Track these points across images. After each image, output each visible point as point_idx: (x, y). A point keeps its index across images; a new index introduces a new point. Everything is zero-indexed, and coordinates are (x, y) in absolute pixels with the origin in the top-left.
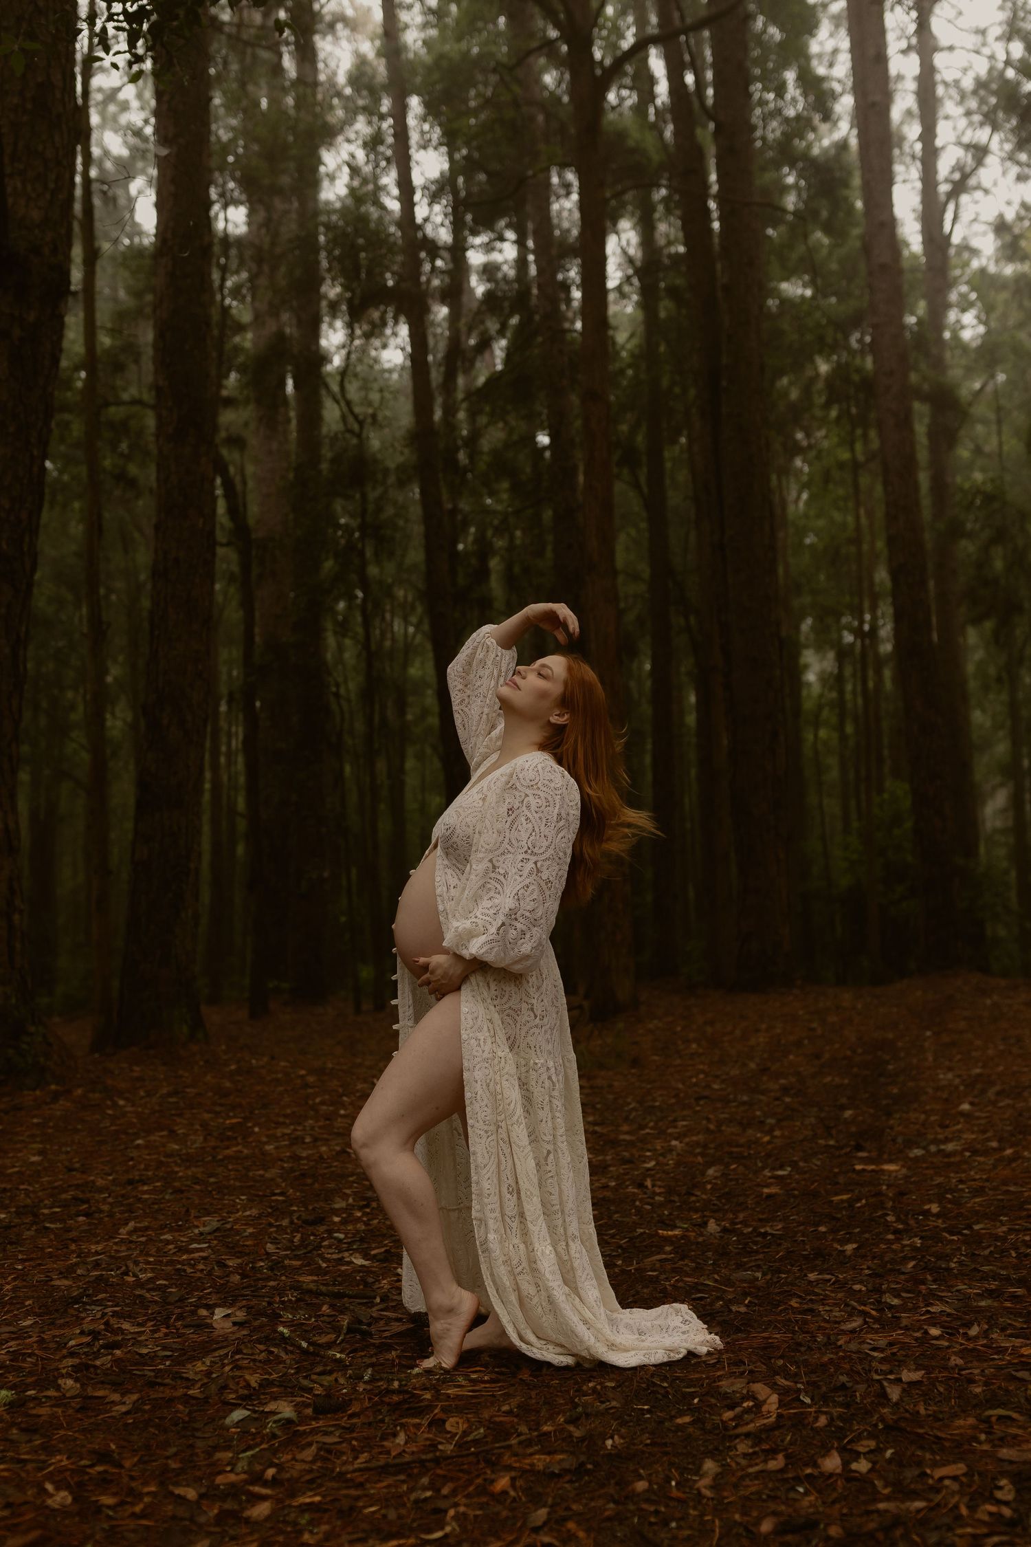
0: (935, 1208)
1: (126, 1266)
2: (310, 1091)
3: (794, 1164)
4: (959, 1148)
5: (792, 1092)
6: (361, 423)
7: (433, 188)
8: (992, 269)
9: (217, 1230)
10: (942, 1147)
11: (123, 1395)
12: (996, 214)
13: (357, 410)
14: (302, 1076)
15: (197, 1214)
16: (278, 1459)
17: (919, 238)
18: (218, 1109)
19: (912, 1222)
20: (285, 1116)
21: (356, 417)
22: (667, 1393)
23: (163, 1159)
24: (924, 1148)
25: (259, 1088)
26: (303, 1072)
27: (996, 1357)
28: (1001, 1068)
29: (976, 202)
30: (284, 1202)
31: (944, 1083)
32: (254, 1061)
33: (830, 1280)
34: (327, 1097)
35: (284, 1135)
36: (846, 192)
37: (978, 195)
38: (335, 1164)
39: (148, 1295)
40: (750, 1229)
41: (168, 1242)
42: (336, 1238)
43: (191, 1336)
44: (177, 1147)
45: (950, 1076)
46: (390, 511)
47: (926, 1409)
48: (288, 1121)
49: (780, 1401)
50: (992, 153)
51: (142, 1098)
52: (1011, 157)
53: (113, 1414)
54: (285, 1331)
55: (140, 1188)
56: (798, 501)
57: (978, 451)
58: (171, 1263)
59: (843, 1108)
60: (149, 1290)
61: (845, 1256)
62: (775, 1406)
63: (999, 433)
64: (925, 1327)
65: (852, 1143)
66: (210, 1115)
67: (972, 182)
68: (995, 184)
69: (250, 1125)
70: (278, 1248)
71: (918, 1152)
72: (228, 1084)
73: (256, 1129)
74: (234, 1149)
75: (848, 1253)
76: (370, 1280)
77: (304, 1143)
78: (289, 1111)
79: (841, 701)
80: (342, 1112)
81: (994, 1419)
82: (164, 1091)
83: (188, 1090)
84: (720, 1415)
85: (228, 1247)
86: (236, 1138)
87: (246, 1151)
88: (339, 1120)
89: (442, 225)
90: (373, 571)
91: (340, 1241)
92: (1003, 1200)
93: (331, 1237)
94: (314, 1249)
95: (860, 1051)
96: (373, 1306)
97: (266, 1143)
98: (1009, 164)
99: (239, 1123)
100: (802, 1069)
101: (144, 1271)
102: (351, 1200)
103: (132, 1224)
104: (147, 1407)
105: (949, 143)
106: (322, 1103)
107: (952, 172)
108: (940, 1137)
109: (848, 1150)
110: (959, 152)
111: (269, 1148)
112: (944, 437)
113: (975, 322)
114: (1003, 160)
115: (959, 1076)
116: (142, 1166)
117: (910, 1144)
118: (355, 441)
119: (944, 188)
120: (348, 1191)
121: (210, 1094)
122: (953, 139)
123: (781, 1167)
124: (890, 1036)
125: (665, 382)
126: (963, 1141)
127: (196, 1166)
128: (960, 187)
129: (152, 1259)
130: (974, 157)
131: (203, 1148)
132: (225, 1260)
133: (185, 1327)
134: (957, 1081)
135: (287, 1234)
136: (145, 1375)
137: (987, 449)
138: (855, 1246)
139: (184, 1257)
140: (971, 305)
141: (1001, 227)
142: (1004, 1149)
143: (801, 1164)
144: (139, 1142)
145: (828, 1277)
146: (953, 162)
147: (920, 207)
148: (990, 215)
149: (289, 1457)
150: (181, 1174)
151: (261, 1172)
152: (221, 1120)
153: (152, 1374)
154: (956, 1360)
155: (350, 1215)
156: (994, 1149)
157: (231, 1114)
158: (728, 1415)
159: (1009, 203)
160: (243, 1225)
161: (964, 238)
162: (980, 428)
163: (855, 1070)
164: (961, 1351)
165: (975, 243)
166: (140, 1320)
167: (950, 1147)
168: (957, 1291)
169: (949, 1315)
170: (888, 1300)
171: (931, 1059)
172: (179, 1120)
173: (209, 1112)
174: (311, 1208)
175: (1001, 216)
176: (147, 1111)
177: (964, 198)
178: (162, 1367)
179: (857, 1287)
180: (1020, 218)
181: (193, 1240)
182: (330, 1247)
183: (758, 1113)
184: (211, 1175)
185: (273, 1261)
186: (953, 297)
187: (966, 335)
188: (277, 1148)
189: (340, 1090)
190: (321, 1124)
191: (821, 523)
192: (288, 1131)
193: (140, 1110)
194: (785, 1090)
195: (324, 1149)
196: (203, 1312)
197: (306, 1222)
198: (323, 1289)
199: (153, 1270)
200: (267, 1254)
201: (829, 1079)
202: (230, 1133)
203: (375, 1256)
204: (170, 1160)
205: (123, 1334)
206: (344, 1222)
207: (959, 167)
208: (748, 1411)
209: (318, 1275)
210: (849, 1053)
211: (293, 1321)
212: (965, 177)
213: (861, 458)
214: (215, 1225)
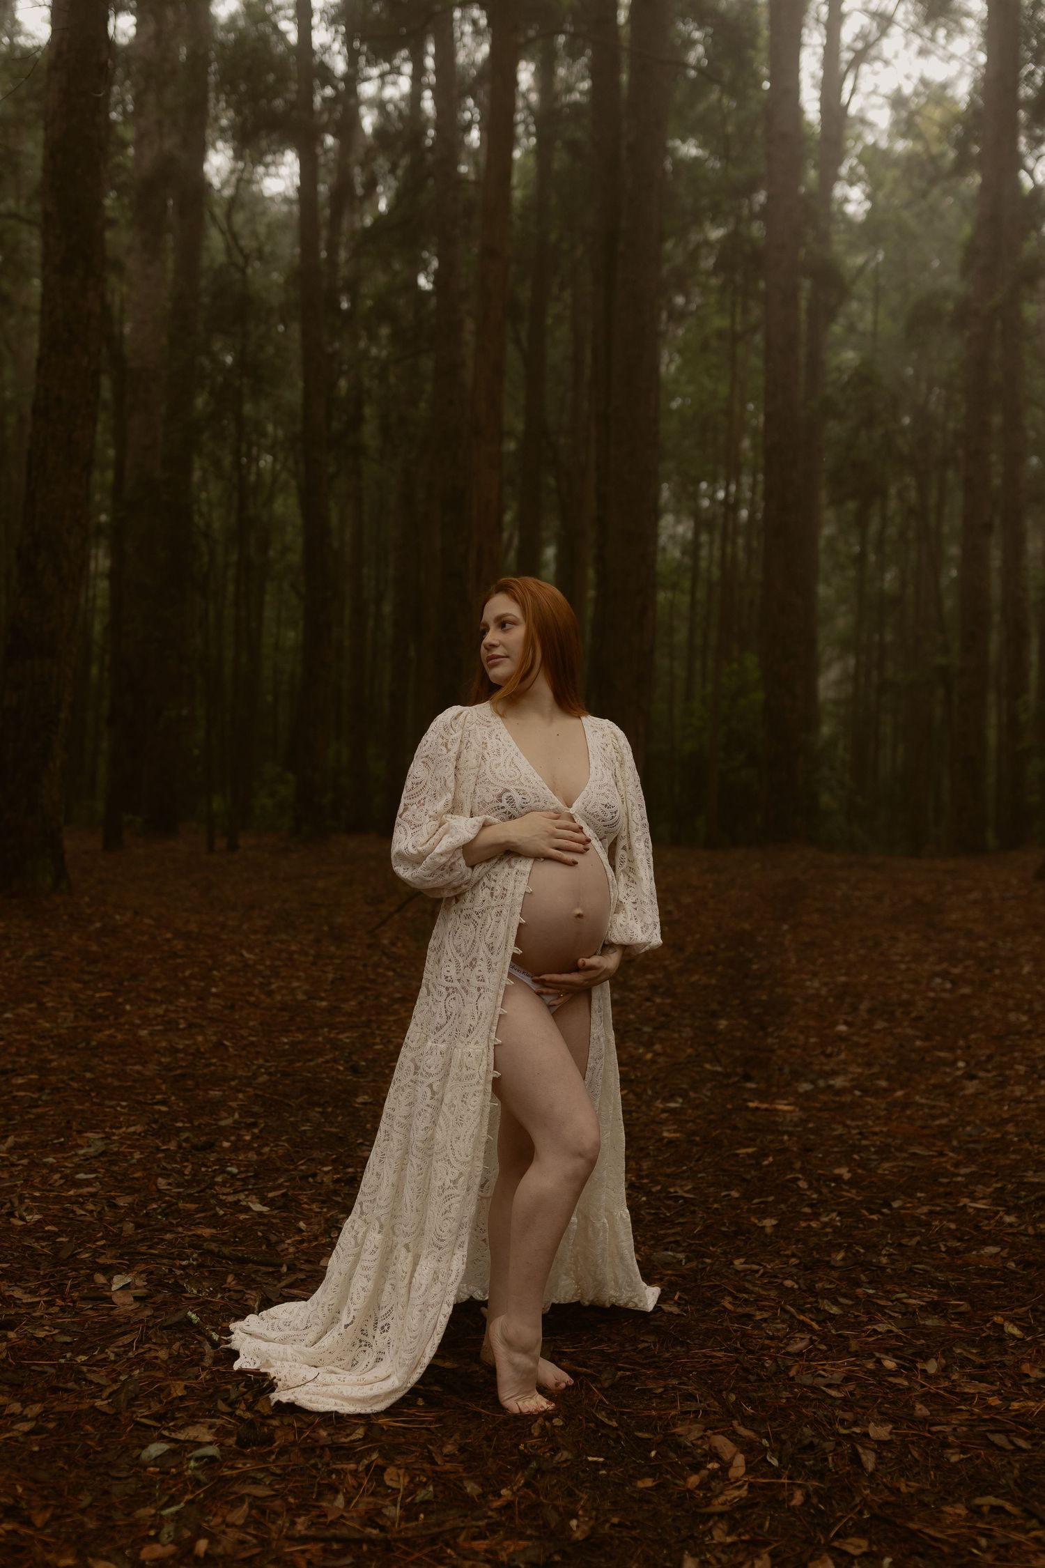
0: (844, 1172)
1: (11, 1202)
2: (179, 961)
3: (684, 1095)
4: (847, 1084)
5: (661, 990)
6: (246, 258)
7: (333, 12)
8: (884, 144)
9: (103, 1154)
10: (831, 1082)
11: (25, 1404)
12: (895, 86)
13: (243, 243)
14: (168, 940)
15: (80, 1128)
16: (207, 1522)
17: (817, 106)
18: (86, 977)
19: (825, 1190)
20: (157, 991)
21: (241, 250)
22: (619, 1437)
23: (35, 1042)
24: (813, 1082)
25: (126, 954)
26: (169, 936)
27: (963, 1407)
28: (865, 977)
29: (876, 73)
30: (166, 1113)
31: (811, 992)
32: (118, 917)
33: (757, 1271)
34: (196, 970)
35: (157, 1016)
36: (751, 53)
37: (878, 65)
38: (214, 1060)
39: (36, 1245)
40: (659, 1188)
41: (53, 1169)
42: (229, 1173)
43: (89, 1312)
44: (47, 1025)
45: (816, 984)
46: (270, 350)
47: (907, 1485)
48: (159, 998)
49: (747, 1462)
50: (898, 24)
51: (8, 960)
52: (914, 30)
53: (15, 1433)
54: (194, 1316)
55: (14, 1081)
56: (669, 365)
57: (851, 328)
58: (58, 1200)
59: (714, 1015)
60: (38, 1239)
61: (766, 1235)
62: (742, 1471)
63: (876, 313)
64: (877, 1355)
65: (739, 1070)
66: (79, 985)
67: (873, 52)
68: (896, 56)
69: (120, 1000)
70: (169, 1184)
71: (805, 1087)
72: (94, 948)
73: (128, 1007)
74: (107, 1032)
75: (769, 1230)
76: (273, 1238)
77: (179, 1030)
78: (159, 985)
79: (695, 569)
80: (214, 990)
81: (985, 1509)
82: (30, 953)
83: (55, 953)
84: (685, 1479)
85: (116, 1179)
86: (107, 1017)
87: (119, 1036)
88: (212, 1000)
89: (339, 53)
90: (248, 408)
91: (233, 1176)
92: (913, 1168)
93: (224, 1172)
94: (207, 1187)
95: (723, 946)
96: (279, 1280)
97: (139, 1027)
98: (912, 36)
99: (109, 997)
100: (667, 963)
101: (29, 1210)
102: (237, 1116)
103: (11, 1140)
104: (51, 1425)
105: (855, 10)
106: (192, 976)
107: (855, 40)
108: (827, 1068)
109: (736, 1079)
110: (864, 20)
111: (143, 1033)
112: (824, 313)
113: (862, 197)
114: (907, 31)
115: (825, 984)
116: (13, 1050)
117: (797, 1076)
118: (237, 276)
119: (847, 56)
120: (234, 1104)
121: (77, 959)
122: (859, 5)
123: (671, 1098)
124: (747, 926)
125: (553, 237)
126: (850, 1076)
127: (71, 1055)
128: (861, 56)
129: (37, 1194)
130: (879, 25)
131: (75, 1028)
132: (114, 1198)
133: (83, 1299)
134: (824, 991)
135: (176, 1162)
136: (46, 1373)
137: (861, 326)
138: (774, 1222)
139: (71, 1193)
140: (860, 179)
141: (897, 101)
142: (894, 1090)
143: (692, 1094)
144: (8, 1015)
145: (755, 1267)
146: (857, 30)
147: (820, 74)
148: (887, 87)
149: (219, 1520)
150: (54, 1064)
151: (138, 1068)
152: (90, 993)
153: (53, 1371)
154: (921, 1410)
155: (240, 1137)
156: (885, 1090)
157: (100, 985)
158: (694, 1480)
159: (908, 77)
160: (130, 1146)
161: (861, 110)
162: (854, 305)
163: (720, 968)
164: (923, 1395)
165: (871, 116)
166: (32, 1285)
167: (839, 1082)
168: (898, 1299)
169: (898, 1337)
170: (827, 1308)
171: (794, 960)
172: (47, 989)
173: (78, 981)
174: (196, 1123)
175: (899, 90)
176: (14, 977)
177: (865, 68)
178: (62, 1361)
179: (788, 1283)
180: (916, 94)
181: (78, 1168)
182: (223, 1184)
183: (632, 1017)
184: (88, 1068)
185: (165, 1202)
186: (844, 170)
187: (850, 209)
188: (151, 1034)
189: (210, 962)
190: (194, 1004)
191: (691, 389)
192: (160, 1011)
193: (6, 974)
194: (654, 987)
195: (200, 1038)
196: (100, 1279)
197: (195, 1147)
198: (226, 1251)
199: (40, 1211)
200: (159, 1191)
201: (695, 978)
202: (100, 1010)
203: (272, 1199)
204: (41, 1043)
205: (16, 1305)
206: (235, 1149)
207: (862, 36)
208: (713, 1475)
209: (215, 1227)
210: (712, 948)
211: (198, 1298)
212: (868, 46)
213: (738, 328)
214: (100, 1146)
